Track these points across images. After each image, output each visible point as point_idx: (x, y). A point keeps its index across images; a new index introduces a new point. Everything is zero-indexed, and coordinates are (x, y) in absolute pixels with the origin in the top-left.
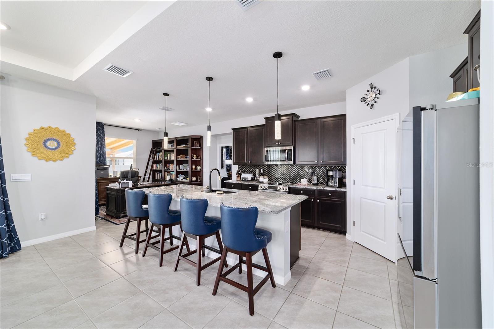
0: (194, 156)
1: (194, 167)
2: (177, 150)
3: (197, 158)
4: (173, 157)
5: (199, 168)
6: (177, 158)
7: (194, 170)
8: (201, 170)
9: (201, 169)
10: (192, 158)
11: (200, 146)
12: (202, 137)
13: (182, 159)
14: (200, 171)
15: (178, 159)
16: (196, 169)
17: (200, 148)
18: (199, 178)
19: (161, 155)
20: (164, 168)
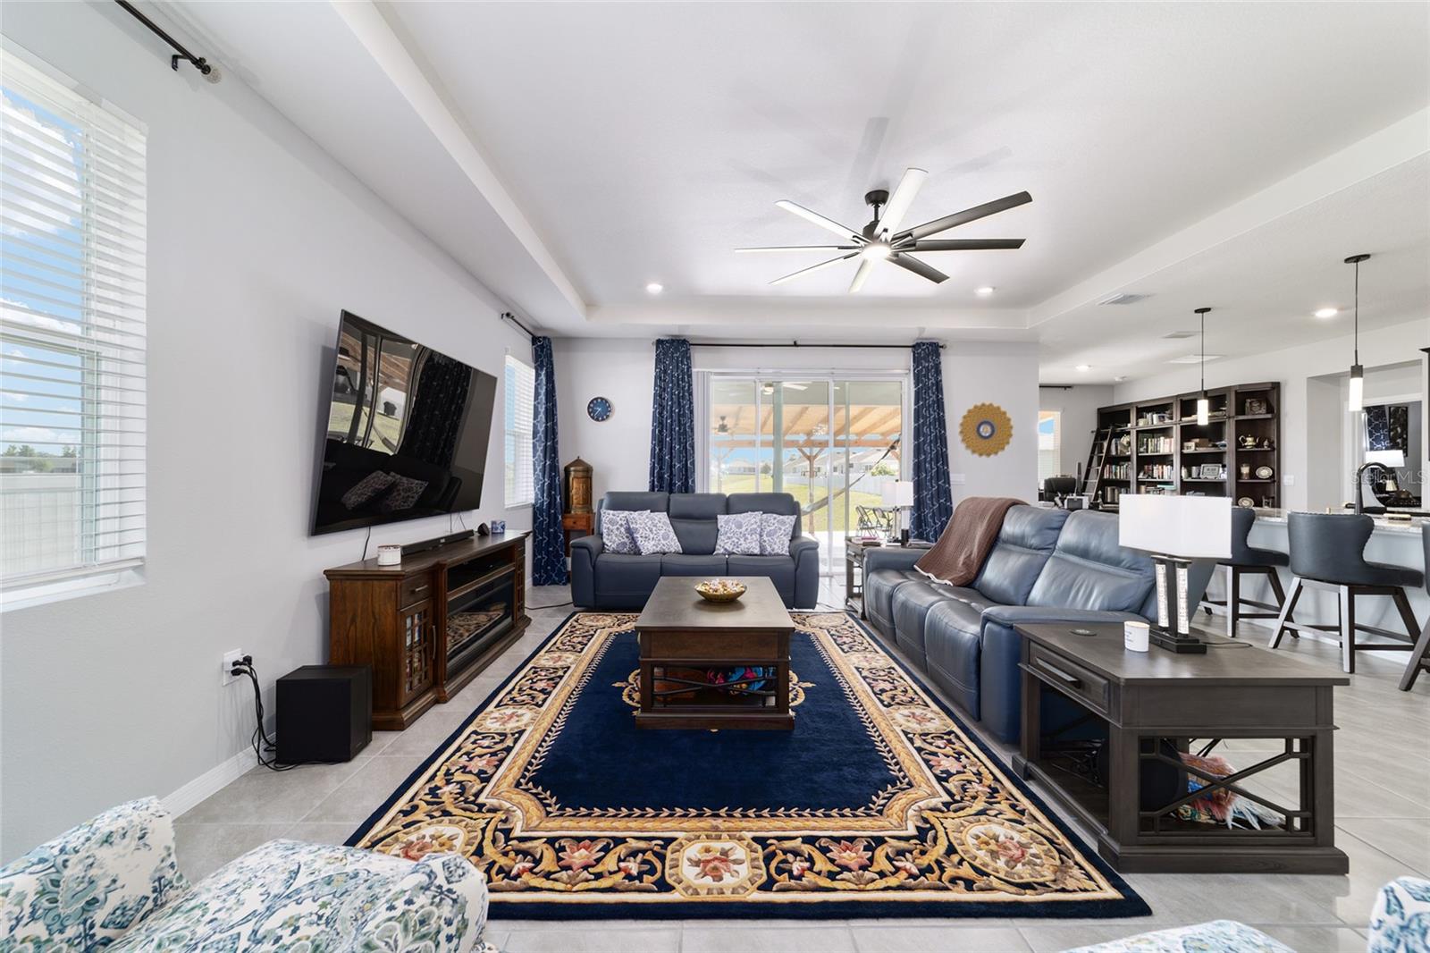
0: (1245, 441)
1: (1245, 470)
2: (1181, 427)
3: (1260, 445)
4: (1167, 446)
5: (1264, 473)
6: (1182, 448)
7: (1245, 479)
8: (1276, 479)
9: (1273, 476)
10: (1239, 445)
11: (1268, 413)
12: (1276, 386)
13: (1201, 450)
14: (1268, 481)
15: (1185, 451)
16: (1252, 474)
17: (1269, 416)
18: (1264, 501)
19: (1125, 443)
20: (1138, 475)
